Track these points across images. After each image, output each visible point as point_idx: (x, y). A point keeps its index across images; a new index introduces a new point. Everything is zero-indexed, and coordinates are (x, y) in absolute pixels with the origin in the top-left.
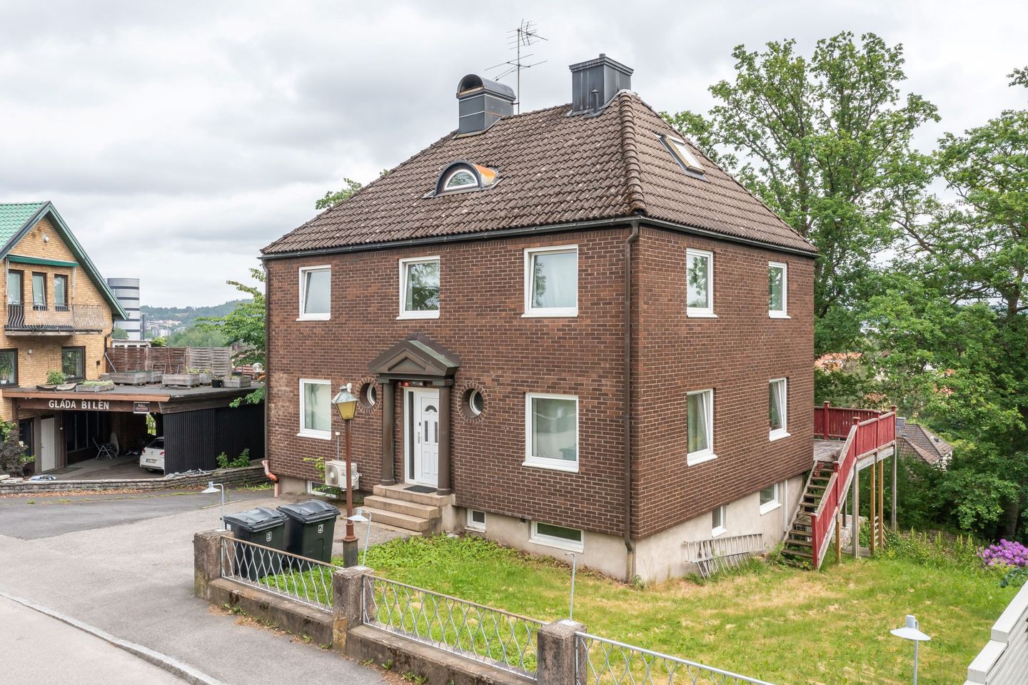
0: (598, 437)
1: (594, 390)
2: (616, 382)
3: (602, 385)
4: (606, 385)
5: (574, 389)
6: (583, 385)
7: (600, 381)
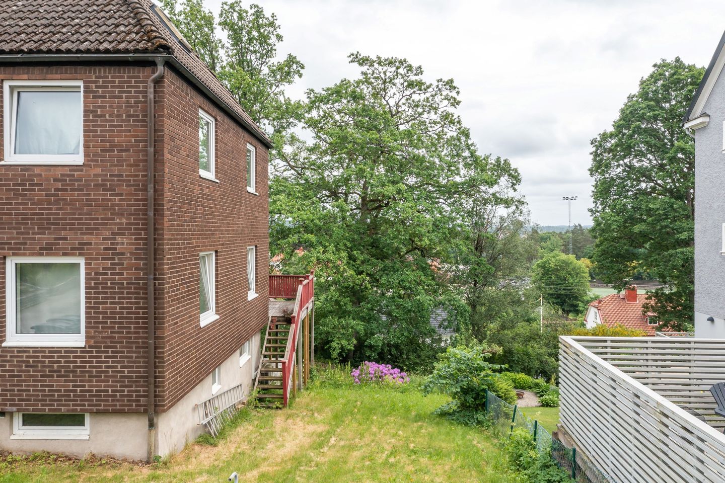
0: (111, 303)
1: (105, 249)
2: (136, 239)
3: (117, 244)
4: (123, 244)
5: (78, 249)
6: (91, 244)
7: (115, 239)
